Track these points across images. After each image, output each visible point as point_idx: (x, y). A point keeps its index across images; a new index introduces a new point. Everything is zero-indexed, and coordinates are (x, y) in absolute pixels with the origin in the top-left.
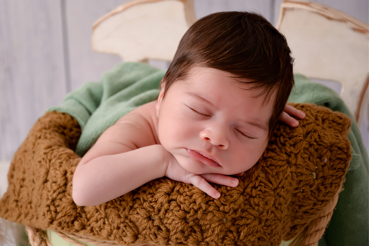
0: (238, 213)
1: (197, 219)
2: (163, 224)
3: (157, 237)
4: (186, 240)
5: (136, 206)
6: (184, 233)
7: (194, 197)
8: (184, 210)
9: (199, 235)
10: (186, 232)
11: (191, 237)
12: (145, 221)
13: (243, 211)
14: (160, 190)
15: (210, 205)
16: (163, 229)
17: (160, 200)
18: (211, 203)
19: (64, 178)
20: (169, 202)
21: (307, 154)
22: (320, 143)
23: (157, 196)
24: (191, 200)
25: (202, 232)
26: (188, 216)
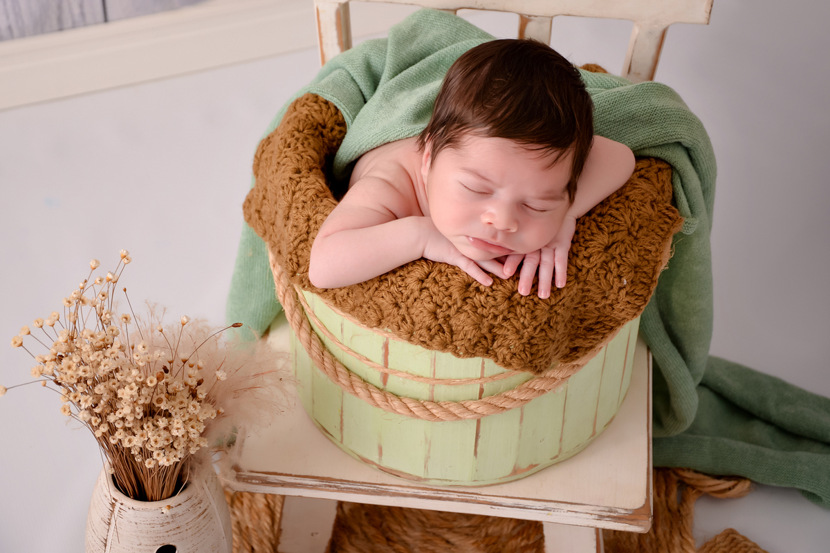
0: (498, 319)
1: (449, 316)
2: (409, 314)
3: (400, 328)
4: (431, 340)
5: (383, 287)
6: (430, 330)
7: (451, 290)
8: (436, 303)
9: (448, 335)
10: (433, 330)
11: (437, 337)
12: (391, 307)
13: (505, 319)
14: (412, 274)
15: (467, 303)
16: (409, 321)
17: (411, 286)
18: (468, 300)
19: (306, 224)
20: (421, 290)
21: (605, 270)
22: (624, 259)
23: (408, 280)
24: (447, 293)
25: (452, 333)
26: (438, 311)
